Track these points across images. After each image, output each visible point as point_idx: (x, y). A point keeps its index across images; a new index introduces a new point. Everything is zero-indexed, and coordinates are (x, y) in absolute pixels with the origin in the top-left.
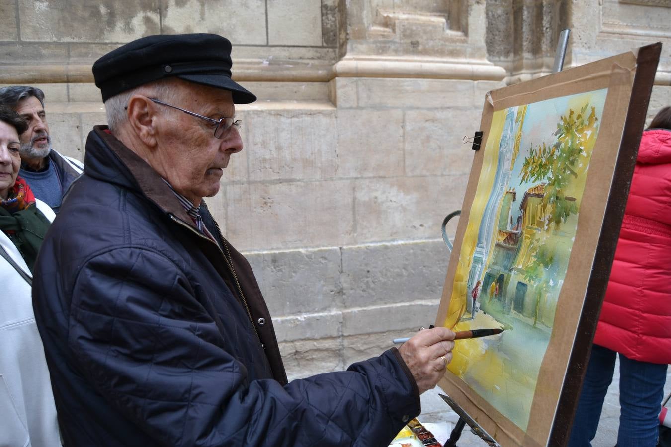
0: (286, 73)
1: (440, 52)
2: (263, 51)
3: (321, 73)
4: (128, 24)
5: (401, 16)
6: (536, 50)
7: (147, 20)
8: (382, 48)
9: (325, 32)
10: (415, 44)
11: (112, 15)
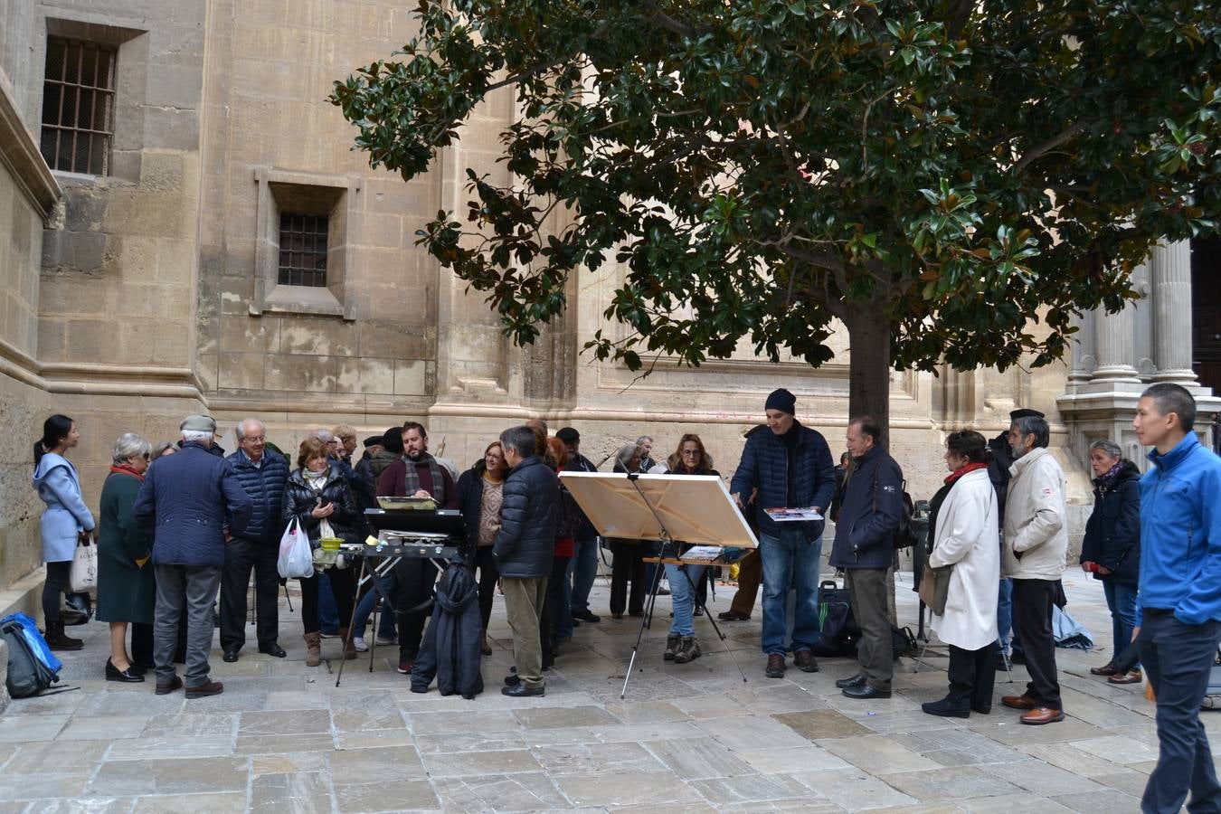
0: (403, 411)
1: (491, 402)
2: (391, 398)
3: (422, 411)
4: (319, 382)
5: (469, 381)
6: (561, 397)
7: (330, 380)
8: (457, 398)
9: (427, 388)
10: (476, 397)
11: (311, 377)
